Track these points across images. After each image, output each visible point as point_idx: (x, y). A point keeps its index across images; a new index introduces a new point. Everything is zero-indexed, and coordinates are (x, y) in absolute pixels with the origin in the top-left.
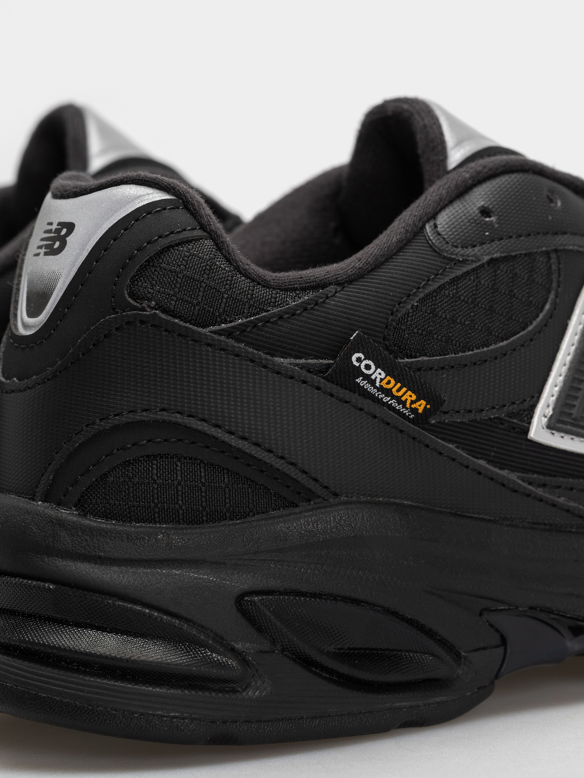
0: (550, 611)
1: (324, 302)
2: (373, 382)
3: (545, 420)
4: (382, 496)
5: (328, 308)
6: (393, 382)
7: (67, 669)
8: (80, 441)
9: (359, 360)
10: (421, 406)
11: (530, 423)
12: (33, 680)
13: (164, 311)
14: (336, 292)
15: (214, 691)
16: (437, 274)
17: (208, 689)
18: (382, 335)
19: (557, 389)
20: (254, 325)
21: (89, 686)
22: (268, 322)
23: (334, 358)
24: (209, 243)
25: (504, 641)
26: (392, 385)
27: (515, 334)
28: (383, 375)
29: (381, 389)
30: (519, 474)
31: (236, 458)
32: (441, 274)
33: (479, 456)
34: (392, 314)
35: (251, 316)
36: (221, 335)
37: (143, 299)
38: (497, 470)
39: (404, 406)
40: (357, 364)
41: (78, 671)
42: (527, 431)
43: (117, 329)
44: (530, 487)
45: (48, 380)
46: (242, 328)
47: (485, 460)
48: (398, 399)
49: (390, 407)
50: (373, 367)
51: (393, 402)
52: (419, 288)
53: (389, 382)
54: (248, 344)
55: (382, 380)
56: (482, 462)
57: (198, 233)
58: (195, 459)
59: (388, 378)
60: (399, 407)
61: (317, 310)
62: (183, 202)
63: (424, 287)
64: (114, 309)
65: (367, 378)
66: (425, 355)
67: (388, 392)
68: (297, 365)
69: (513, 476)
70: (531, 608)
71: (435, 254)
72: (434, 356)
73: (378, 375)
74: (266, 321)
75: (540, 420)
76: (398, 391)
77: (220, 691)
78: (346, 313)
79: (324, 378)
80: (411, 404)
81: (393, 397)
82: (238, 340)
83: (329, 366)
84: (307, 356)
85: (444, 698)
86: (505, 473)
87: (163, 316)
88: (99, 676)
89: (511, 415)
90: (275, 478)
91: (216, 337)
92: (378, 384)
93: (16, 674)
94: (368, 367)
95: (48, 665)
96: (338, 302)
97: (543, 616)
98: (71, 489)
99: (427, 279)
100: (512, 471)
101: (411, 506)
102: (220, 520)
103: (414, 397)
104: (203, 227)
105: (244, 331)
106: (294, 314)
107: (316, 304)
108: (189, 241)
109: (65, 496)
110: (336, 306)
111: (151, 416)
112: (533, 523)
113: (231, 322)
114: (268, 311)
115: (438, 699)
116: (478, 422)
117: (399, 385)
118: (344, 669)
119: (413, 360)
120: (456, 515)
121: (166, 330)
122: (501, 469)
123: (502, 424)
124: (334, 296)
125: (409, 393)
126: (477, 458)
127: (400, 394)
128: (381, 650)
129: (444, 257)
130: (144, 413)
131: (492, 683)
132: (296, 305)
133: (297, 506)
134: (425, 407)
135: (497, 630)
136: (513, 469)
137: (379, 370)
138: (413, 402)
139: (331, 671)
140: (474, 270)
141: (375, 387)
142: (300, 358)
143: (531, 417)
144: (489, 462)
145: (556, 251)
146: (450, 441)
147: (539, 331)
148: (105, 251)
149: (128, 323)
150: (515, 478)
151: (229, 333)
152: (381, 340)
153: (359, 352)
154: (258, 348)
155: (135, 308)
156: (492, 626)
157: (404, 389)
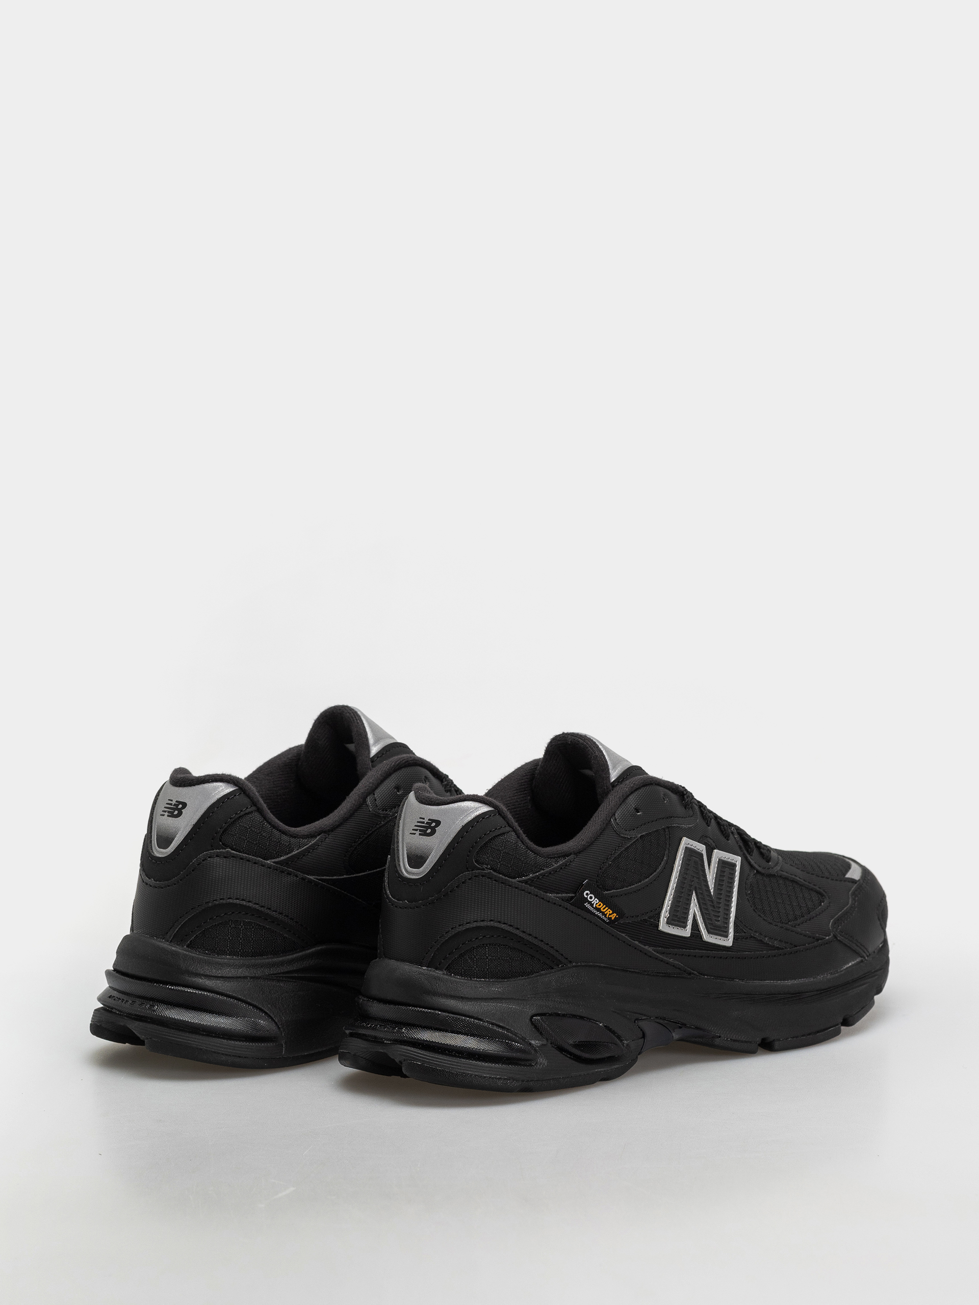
0: (664, 1019)
1: (570, 864)
2: (592, 905)
3: (666, 919)
4: (592, 962)
5: (572, 868)
6: (602, 905)
7: (449, 1055)
8: (449, 937)
9: (587, 894)
10: (614, 916)
11: (659, 921)
12: (434, 1061)
13: (495, 871)
14: (574, 859)
15: (523, 1065)
16: (619, 847)
17: (520, 1065)
18: (595, 880)
19: (670, 902)
20: (538, 877)
21: (463, 1063)
22: (544, 875)
23: (575, 893)
24: (513, 833)
25: (644, 1036)
26: (602, 907)
27: (651, 874)
28: (598, 901)
29: (596, 908)
30: (652, 948)
31: (526, 945)
32: (621, 846)
33: (635, 939)
34: (600, 869)
35: (536, 873)
36: (522, 883)
37: (483, 864)
38: (643, 946)
39: (605, 916)
40: (586, 897)
41: (455, 1056)
42: (658, 926)
43: (469, 879)
44: (657, 954)
45: (429, 904)
46: (532, 880)
47: (638, 941)
48: (603, 913)
49: (598, 917)
50: (593, 898)
51: (600, 915)
52: (611, 855)
53: (600, 905)
54: (535, 887)
55: (597, 904)
56: (637, 942)
57: (508, 829)
58: (506, 946)
59: (600, 903)
60: (603, 917)
61: (567, 869)
62: (498, 811)
63: (614, 854)
64: (467, 869)
65: (590, 903)
66: (614, 889)
67: (598, 910)
68: (557, 897)
69: (650, 949)
70: (656, 1018)
71: (617, 835)
72: (618, 889)
73: (595, 901)
74: (543, 875)
75: (664, 920)
76: (604, 909)
77: (524, 1065)
78: (580, 870)
79: (570, 904)
80: (609, 915)
81: (601, 912)
82: (531, 885)
83: (572, 898)
84: (562, 892)
85: (618, 1066)
86: (646, 947)
87: (494, 873)
88: (467, 1058)
89: (650, 918)
90: (544, 955)
91: (520, 884)
92: (594, 906)
93: (423, 1058)
94: (591, 898)
95: (439, 1053)
96: (576, 864)
97: (661, 1021)
98: (443, 961)
99: (614, 849)
100: (650, 946)
101: (604, 967)
102: (517, 977)
103: (611, 912)
104: (509, 826)
105: (533, 880)
106: (556, 871)
107: (566, 865)
108: (504, 834)
109: (439, 965)
110: (575, 866)
111: (485, 924)
112: (658, 973)
113: (526, 876)
114: (544, 870)
115: (616, 1067)
116: (636, 922)
117: (605, 906)
118: (577, 1052)
119: (609, 892)
120: (623, 970)
121: (495, 880)
122: (645, 945)
123: (646, 922)
124: (574, 861)
125: (609, 910)
126: (635, 941)
127: (604, 910)
128: (592, 1042)
129: (622, 837)
130: (482, 923)
131: (637, 1057)
132: (557, 866)
133: (553, 968)
134: (616, 917)
135: (641, 1030)
136: (650, 945)
137: (596, 899)
138: (610, 914)
139: (571, 1054)
140: (634, 842)
141: (593, 907)
142: (559, 893)
143: (659, 918)
144: (640, 942)
145: (668, 827)
146: (623, 932)
147: (662, 871)
148: (462, 838)
149: (475, 876)
150: (651, 950)
151: (526, 882)
152: (595, 883)
153: (587, 890)
154: (540, 889)
155: (479, 869)
156: (639, 1027)
157: (607, 908)
